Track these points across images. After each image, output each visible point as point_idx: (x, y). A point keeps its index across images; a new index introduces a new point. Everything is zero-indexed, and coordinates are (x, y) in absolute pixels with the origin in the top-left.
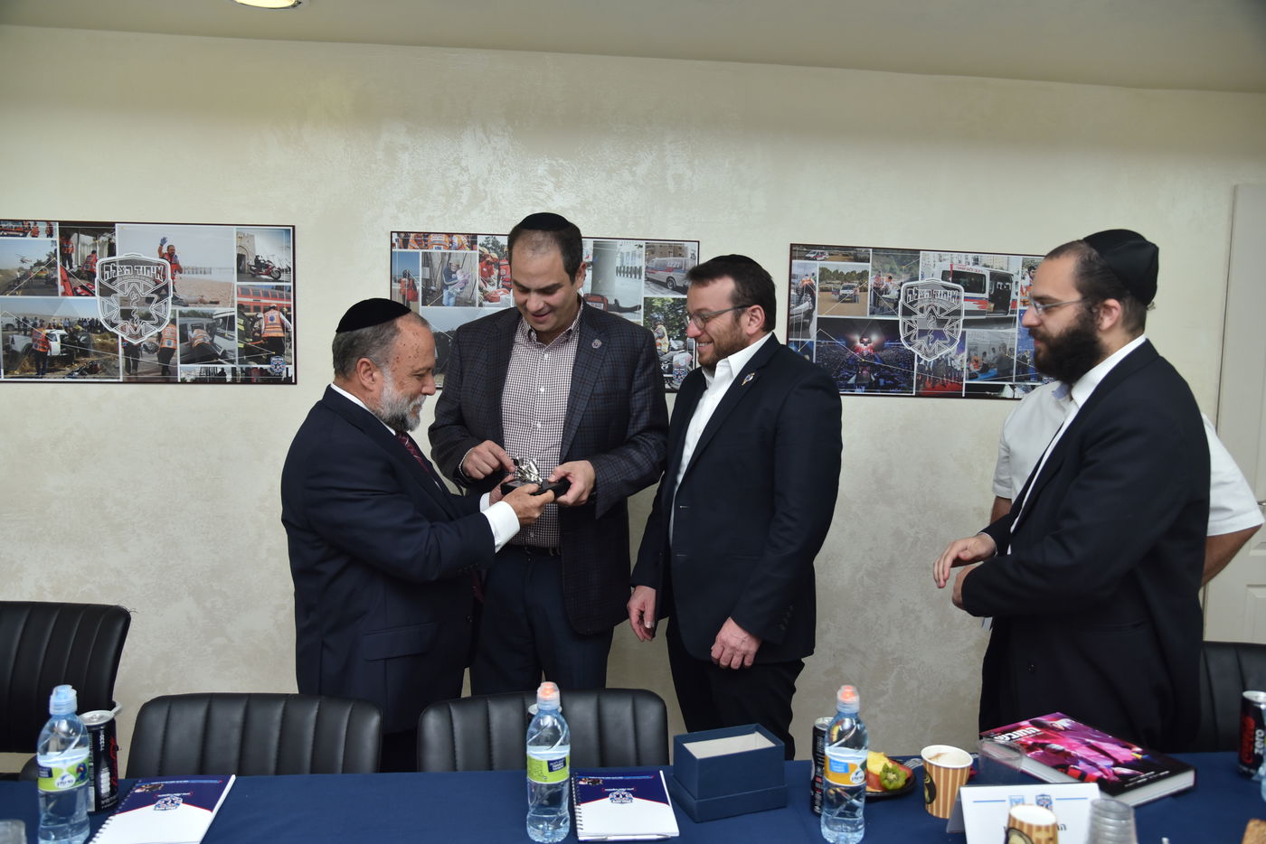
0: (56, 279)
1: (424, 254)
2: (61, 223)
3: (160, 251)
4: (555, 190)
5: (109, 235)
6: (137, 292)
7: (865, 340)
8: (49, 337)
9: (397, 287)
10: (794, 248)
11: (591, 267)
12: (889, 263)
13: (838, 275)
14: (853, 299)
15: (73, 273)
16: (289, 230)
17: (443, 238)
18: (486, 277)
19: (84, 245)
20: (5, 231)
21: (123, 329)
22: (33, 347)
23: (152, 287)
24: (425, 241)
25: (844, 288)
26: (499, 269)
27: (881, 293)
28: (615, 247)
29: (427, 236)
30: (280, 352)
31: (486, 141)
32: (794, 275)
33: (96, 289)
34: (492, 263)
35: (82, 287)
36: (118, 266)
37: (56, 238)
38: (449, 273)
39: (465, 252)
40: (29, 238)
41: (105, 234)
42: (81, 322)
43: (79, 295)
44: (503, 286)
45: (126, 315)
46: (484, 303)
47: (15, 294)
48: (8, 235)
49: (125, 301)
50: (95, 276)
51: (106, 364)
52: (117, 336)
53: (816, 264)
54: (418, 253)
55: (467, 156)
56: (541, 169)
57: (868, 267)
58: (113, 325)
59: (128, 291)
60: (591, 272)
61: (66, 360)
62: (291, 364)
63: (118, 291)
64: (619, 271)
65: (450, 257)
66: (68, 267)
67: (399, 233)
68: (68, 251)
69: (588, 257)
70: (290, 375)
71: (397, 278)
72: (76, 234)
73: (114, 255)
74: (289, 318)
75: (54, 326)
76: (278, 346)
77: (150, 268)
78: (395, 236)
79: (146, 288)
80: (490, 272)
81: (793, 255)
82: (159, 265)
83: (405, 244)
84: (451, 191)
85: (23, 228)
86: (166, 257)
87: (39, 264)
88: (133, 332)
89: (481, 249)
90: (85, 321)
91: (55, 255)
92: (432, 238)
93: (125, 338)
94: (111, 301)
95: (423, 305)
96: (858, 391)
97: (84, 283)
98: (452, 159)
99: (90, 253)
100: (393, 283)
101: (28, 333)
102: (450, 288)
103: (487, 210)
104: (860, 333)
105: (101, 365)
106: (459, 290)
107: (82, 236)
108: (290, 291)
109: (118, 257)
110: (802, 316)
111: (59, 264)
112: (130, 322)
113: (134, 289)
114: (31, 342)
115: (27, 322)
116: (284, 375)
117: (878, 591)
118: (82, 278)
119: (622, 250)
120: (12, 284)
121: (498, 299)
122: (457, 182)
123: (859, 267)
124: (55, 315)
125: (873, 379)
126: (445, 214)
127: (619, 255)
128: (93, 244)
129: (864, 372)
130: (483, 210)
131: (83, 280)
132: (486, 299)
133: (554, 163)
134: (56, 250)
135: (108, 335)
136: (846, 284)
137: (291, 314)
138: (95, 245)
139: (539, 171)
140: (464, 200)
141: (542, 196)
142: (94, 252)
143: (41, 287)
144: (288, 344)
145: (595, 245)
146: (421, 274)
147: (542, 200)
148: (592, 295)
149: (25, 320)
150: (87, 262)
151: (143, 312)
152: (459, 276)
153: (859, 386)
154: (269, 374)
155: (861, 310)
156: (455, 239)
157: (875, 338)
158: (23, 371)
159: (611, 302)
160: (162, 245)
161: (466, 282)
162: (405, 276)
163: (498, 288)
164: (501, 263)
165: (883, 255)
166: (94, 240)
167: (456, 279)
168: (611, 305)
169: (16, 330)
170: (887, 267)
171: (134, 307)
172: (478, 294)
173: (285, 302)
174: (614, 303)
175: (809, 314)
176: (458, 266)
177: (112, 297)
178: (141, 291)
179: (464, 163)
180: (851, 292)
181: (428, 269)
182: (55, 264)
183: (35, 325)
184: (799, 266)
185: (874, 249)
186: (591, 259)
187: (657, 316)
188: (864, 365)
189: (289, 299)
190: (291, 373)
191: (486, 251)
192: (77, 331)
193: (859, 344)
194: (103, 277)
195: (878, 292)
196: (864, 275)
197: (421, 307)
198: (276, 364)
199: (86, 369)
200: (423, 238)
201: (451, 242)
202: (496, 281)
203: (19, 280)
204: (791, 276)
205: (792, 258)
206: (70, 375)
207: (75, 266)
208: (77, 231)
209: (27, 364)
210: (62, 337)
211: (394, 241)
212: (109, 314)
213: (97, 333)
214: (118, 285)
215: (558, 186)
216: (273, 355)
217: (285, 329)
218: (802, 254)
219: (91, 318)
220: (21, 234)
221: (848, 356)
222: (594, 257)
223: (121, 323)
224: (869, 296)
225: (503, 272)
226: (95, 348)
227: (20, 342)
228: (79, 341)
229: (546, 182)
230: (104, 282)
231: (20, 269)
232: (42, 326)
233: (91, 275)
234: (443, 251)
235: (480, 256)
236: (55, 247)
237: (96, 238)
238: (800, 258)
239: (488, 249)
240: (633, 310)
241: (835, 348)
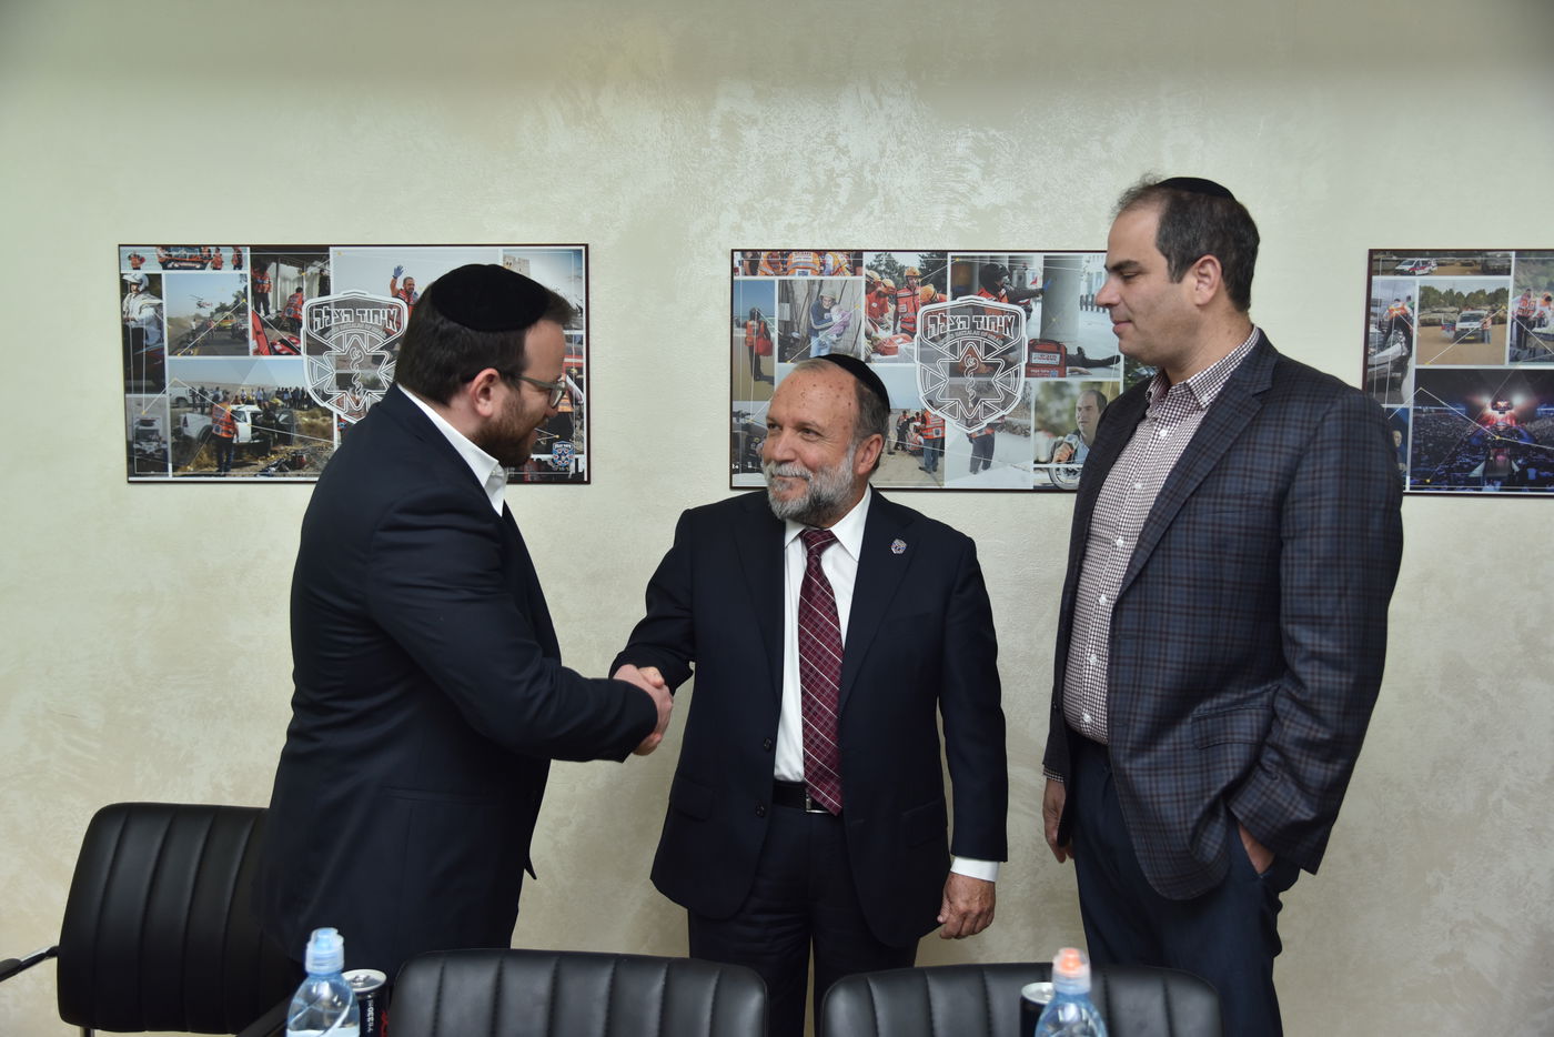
0: (246, 330)
1: (783, 283)
2: (254, 248)
3: (393, 286)
4: (983, 179)
5: (320, 264)
6: (360, 348)
7: (1502, 404)
8: (235, 416)
9: (741, 334)
10: (1375, 257)
11: (1040, 298)
12: (1547, 275)
13: (1453, 299)
14: (1480, 337)
15: (270, 321)
16: (581, 251)
17: (811, 258)
18: (876, 316)
19: (285, 279)
20: (177, 261)
21: (340, 403)
22: (214, 431)
23: (382, 341)
24: (784, 263)
25: (1464, 319)
26: (897, 304)
27: (1531, 325)
28: (1077, 264)
29: (787, 256)
30: (567, 435)
31: (876, 105)
32: (1376, 301)
33: (303, 345)
34: (885, 295)
35: (283, 342)
36: (333, 310)
37: (247, 270)
38: (819, 312)
39: (844, 278)
40: (209, 271)
41: (315, 263)
42: (281, 393)
43: (278, 353)
44: (903, 330)
45: (344, 382)
46: (873, 356)
47: (189, 354)
48: (180, 268)
49: (342, 361)
50: (300, 325)
51: (315, 455)
52: (330, 414)
53: (1414, 283)
54: (773, 282)
55: (846, 130)
56: (961, 147)
57: (1507, 282)
58: (326, 397)
59: (347, 346)
60: (1039, 305)
61: (259, 448)
62: (582, 453)
63: (333, 346)
64: (1084, 303)
65: (821, 286)
66: (262, 314)
67: (743, 252)
68: (264, 288)
69: (1035, 282)
70: (580, 471)
71: (741, 321)
72: (274, 264)
73: (328, 293)
74: (579, 383)
75: (243, 400)
76: (563, 426)
77: (378, 313)
78: (738, 256)
79: (373, 342)
80: (883, 309)
81: (1374, 268)
82: (391, 307)
83: (753, 268)
84: (823, 185)
85: (200, 257)
86: (401, 295)
87: (222, 308)
88: (355, 408)
89: (869, 273)
90: (286, 391)
91: (245, 296)
92: (794, 258)
93: (342, 417)
94: (323, 361)
95: (779, 361)
96: (1488, 490)
97: (285, 336)
98: (823, 135)
99: (293, 292)
100: (735, 329)
101: (207, 410)
102: (821, 334)
103: (877, 213)
104: (1491, 391)
105: (308, 458)
106: (834, 338)
107: (282, 266)
108: (581, 343)
109: (333, 297)
110: (1389, 367)
111: (250, 308)
112: (349, 393)
113: (356, 344)
114: (210, 423)
115: (206, 394)
116: (572, 470)
117: (1530, 827)
118: (283, 329)
119: (1088, 270)
120: (184, 339)
121: (894, 351)
122: (832, 170)
123: (1490, 283)
124: (245, 383)
125: (1516, 468)
126: (814, 220)
127: (1085, 277)
128: (298, 278)
129: (1500, 458)
130: (871, 213)
131: (284, 331)
132: (877, 350)
133: (982, 136)
134: (246, 289)
135: (318, 412)
136: (1466, 312)
137: (583, 382)
138: (300, 279)
139: (958, 150)
140: (842, 199)
141: (962, 188)
142: (299, 290)
143: (225, 342)
144: (578, 423)
145: (1046, 263)
146: (777, 314)
147: (963, 195)
148: (1040, 340)
149: (202, 391)
150: (289, 304)
151: (369, 378)
152: (836, 316)
153: (1491, 481)
154: (549, 468)
155: (1497, 355)
156: (830, 259)
157: (1519, 401)
158: (199, 466)
159: (1072, 351)
160: (395, 278)
161: (845, 325)
162: (752, 318)
163: (895, 333)
164: (901, 294)
165: (1534, 262)
166: (300, 272)
167: (831, 320)
168: (1071, 357)
169: (189, 406)
170: (1543, 281)
171: (355, 370)
172: (864, 342)
173: (573, 360)
174: (1076, 353)
175: (1401, 364)
176: (833, 300)
177: (325, 356)
178: (365, 346)
179: (841, 141)
180: (1476, 325)
181: (787, 306)
182: (244, 309)
183: (216, 399)
184: (1384, 285)
185: (1519, 252)
186: (1039, 285)
187: (1145, 372)
188: (1499, 446)
189: (579, 354)
190: (583, 467)
191: (876, 276)
192: (275, 406)
193: (1489, 411)
194: (311, 327)
195: (1525, 323)
196: (1500, 296)
197: (778, 366)
198: (560, 454)
199: (286, 463)
200: (780, 258)
201: (823, 264)
202: (891, 323)
203: (194, 334)
204: (1370, 302)
205: (1371, 272)
206: (264, 472)
207: (272, 311)
208: (276, 259)
209: (205, 455)
210: (254, 415)
211: (736, 264)
212: (320, 381)
213: (303, 409)
214: (334, 338)
215: (987, 172)
216: (556, 440)
217: (574, 401)
218: (1389, 266)
219: (294, 388)
220: (198, 266)
221: (1470, 431)
222: (1044, 283)
223: (337, 394)
224: (1508, 333)
225: (903, 308)
226: (299, 431)
227: (196, 424)
228: (277, 420)
229: (969, 166)
230: (314, 334)
231: (197, 317)
232: (225, 399)
233: (295, 324)
234: (811, 277)
235: (868, 284)
236: (244, 284)
237: (302, 268)
238: (1386, 272)
239: (880, 272)
240: (1107, 363)
241: (1448, 418)
